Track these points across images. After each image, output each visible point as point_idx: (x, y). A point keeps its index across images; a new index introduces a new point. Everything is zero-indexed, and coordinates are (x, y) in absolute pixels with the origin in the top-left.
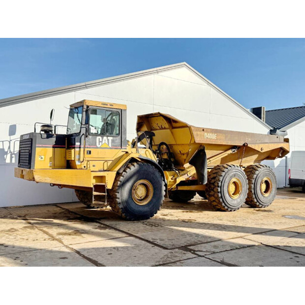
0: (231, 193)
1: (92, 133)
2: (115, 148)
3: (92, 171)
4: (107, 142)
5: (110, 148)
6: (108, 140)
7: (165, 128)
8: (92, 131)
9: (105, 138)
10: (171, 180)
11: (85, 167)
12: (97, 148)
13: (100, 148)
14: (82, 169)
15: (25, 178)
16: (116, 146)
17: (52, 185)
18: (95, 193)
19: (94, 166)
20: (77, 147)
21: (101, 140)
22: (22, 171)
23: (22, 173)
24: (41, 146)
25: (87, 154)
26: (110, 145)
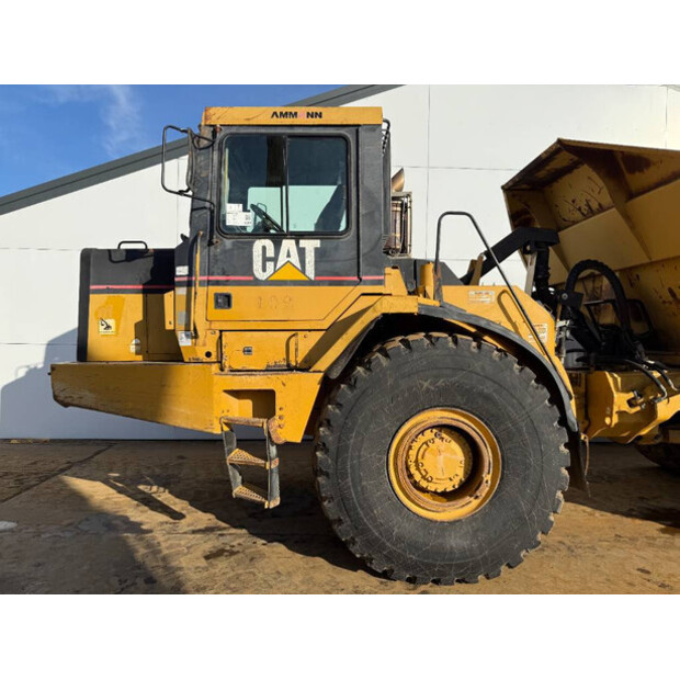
1: (232, 228)
2: (332, 283)
4: (295, 259)
5: (310, 283)
6: (302, 252)
7: (602, 209)
8: (230, 222)
9: (288, 244)
10: (625, 407)
11: (208, 355)
12: (257, 282)
13: (268, 282)
14: (198, 361)
16: (337, 274)
19: (248, 351)
20: (181, 284)
21: (270, 253)
24: (105, 287)
25: (217, 305)
26: (311, 272)
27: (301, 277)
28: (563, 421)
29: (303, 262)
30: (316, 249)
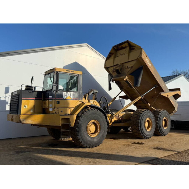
0: (146, 127)
2: (75, 100)
3: (60, 115)
4: (70, 95)
5: (72, 100)
6: (71, 94)
9: (69, 93)
11: (55, 112)
12: (64, 99)
15: (14, 121)
16: (76, 98)
17: (32, 125)
18: (62, 130)
19: (61, 112)
20: (50, 99)
21: (66, 94)
22: (12, 116)
23: (12, 118)
24: (25, 98)
25: (57, 103)
26: (72, 98)
27: (70, 99)
28: (107, 121)
29: (71, 96)
30: (73, 94)
